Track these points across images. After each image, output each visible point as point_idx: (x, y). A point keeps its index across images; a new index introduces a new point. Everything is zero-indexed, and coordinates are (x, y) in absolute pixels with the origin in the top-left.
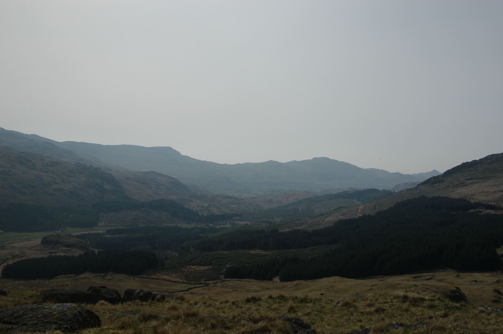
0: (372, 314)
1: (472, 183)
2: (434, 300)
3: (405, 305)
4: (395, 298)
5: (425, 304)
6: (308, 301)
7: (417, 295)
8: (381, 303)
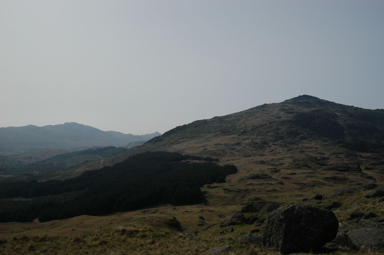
0: (97, 246)
1: (183, 141)
2: (146, 231)
3: (123, 237)
4: (116, 232)
5: (138, 235)
6: (47, 239)
7: (134, 228)
8: (105, 236)
